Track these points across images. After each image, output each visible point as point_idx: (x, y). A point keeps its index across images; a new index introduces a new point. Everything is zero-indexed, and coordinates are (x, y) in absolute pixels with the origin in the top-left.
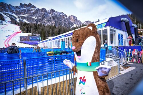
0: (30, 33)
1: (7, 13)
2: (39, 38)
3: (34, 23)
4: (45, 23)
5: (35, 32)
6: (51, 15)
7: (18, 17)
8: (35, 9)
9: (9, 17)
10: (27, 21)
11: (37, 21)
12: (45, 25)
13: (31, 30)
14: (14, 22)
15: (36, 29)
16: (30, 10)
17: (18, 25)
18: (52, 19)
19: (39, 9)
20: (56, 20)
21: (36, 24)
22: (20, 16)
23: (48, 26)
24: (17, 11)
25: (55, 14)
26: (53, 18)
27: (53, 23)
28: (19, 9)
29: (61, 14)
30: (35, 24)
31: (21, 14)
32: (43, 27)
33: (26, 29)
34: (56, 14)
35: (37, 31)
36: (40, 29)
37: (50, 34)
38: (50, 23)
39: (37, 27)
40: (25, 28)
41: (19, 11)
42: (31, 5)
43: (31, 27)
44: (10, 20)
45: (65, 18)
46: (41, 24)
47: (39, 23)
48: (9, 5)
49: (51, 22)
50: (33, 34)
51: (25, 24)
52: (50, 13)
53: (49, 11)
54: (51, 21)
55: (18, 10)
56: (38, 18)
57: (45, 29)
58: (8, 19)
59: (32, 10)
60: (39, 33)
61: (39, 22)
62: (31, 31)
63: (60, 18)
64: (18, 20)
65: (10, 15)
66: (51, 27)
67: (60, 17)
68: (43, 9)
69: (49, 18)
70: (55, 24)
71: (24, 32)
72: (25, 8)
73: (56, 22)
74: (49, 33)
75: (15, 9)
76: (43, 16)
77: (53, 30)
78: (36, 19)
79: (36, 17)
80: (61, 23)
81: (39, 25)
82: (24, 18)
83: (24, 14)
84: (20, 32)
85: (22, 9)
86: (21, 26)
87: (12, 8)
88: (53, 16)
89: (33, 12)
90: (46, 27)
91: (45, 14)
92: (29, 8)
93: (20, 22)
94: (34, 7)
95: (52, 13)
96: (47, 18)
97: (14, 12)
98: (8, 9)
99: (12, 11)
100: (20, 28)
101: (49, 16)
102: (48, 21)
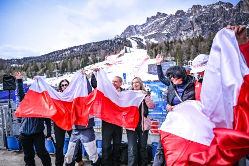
1: (134, 38)
2: (173, 63)
3: (165, 40)
4: (181, 35)
5: (166, 56)
6: (193, 18)
7: (145, 38)
8: (166, 18)
9: (136, 41)
10: (155, 40)
11: (168, 36)
12: (182, 41)
14: (141, 46)
15: (168, 50)
16: (158, 23)
17: (146, 49)
18: (195, 24)
19: (171, 16)
20: (204, 23)
21: (168, 42)
22: (146, 36)
23: (187, 39)
24: (144, 31)
25: (200, 12)
26: (197, 21)
27: (196, 32)
28: (146, 26)
29: (214, 8)
31: (147, 33)
32: (179, 44)
33: (154, 53)
34: (204, 12)
35: (169, 54)
36: (174, 49)
37: (191, 55)
38: (192, 32)
39: (169, 47)
40: (153, 51)
41: (146, 29)
42: (161, 14)
43: (161, 49)
44: (137, 45)
45: (227, 12)
46: (175, 40)
47: (171, 39)
48: (136, 26)
50: (166, 59)
51: (154, 46)
52: (191, 14)
53: (189, 11)
54: (192, 28)
55: (144, 29)
56: (170, 31)
57: (182, 47)
58: (134, 44)
59: (162, 21)
60: (172, 56)
61: (172, 36)
63: (213, 17)
64: (144, 42)
65: (137, 38)
66: (193, 41)
67: (213, 14)
68: (178, 12)
69: (189, 23)
70: (201, 32)
71: (152, 58)
72: (153, 23)
73: (203, 27)
74: (189, 53)
75: (142, 28)
76: (178, 25)
77: (197, 47)
78: (167, 33)
80: (216, 24)
81: (172, 42)
82: (152, 37)
83: (151, 32)
84: (148, 59)
85: (149, 25)
86: (148, 50)
87: (139, 29)
88: (196, 17)
89: (163, 23)
90: (184, 43)
91: (181, 20)
92: (158, 20)
93: (147, 44)
94: (165, 15)
95: (195, 12)
96: (185, 26)
97: (140, 34)
98: (134, 31)
99: (138, 32)
100: (148, 53)
101: (189, 21)
102: (187, 30)
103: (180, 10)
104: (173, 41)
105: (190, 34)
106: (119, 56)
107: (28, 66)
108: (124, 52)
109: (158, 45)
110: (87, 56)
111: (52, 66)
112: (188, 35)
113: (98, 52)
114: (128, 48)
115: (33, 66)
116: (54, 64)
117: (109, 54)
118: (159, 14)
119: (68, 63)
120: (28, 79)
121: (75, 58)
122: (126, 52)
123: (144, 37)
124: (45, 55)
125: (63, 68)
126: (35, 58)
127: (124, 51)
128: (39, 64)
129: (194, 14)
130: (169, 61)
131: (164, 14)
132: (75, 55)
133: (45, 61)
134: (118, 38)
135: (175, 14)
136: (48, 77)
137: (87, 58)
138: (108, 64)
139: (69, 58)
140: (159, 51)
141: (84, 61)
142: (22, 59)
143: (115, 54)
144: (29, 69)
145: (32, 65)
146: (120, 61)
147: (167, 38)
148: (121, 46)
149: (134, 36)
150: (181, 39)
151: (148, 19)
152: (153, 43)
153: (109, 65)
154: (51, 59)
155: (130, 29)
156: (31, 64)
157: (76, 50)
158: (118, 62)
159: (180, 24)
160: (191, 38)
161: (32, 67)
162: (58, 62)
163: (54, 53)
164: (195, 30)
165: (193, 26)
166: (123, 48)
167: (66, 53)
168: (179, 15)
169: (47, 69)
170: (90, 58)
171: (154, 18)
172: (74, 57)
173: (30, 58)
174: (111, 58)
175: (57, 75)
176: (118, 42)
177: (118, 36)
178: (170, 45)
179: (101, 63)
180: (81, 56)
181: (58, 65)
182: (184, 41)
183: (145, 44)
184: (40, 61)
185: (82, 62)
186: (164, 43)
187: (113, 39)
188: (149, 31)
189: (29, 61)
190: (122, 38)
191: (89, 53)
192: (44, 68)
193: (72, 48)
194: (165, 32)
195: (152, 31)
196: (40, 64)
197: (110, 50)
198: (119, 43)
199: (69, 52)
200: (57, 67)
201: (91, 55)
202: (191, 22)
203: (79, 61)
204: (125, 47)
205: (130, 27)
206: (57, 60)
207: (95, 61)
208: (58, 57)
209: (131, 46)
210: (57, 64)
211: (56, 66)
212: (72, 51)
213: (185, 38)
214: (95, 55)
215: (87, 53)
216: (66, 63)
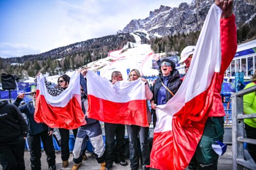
0: (164, 52)
1: (137, 32)
2: (177, 58)
3: (168, 34)
4: (185, 28)
5: (170, 50)
6: (196, 11)
7: (149, 32)
8: (169, 11)
9: (139, 36)
10: (159, 34)
11: (172, 30)
12: (186, 34)
13: (165, 48)
14: (144, 41)
15: (172, 45)
16: (162, 16)
17: (149, 44)
18: (198, 17)
19: (175, 9)
21: (172, 36)
22: (150, 30)
23: (190, 33)
24: (147, 25)
25: (204, 4)
26: (201, 14)
27: (200, 24)
28: (149, 20)
30: (170, 37)
31: (150, 27)
32: (183, 38)
33: (158, 48)
34: (208, 3)
35: (173, 48)
36: (178, 44)
38: (195, 26)
39: (172, 41)
40: (157, 46)
41: (149, 23)
42: (164, 6)
43: (165, 43)
44: (140, 40)
46: (179, 34)
47: (175, 33)
48: (139, 20)
49: (196, 24)
50: (170, 53)
51: (157, 40)
52: (195, 7)
53: (192, 3)
54: (196, 21)
55: (147, 23)
56: (173, 24)
57: (186, 41)
58: (138, 39)
59: (165, 14)
60: (176, 50)
61: (176, 29)
62: (164, 49)
64: (147, 37)
65: (140, 33)
68: (182, 5)
69: (193, 16)
71: (156, 53)
72: (156, 17)
75: (145, 22)
76: (182, 18)
79: (170, 25)
81: (175, 36)
82: (155, 31)
83: (154, 26)
84: (152, 54)
85: (152, 19)
86: (152, 45)
87: (142, 23)
88: (200, 10)
89: (166, 16)
90: (187, 37)
91: (184, 13)
92: (161, 13)
93: (151, 39)
94: (168, 8)
95: (199, 4)
96: (188, 20)
97: (143, 28)
98: (137, 25)
99: (141, 27)
100: (152, 47)
101: (193, 13)
102: (191, 23)
104: (177, 35)
105: (194, 28)
106: (123, 52)
107: (29, 64)
108: (128, 47)
109: (161, 39)
110: (90, 52)
111: (54, 64)
112: (192, 28)
113: (101, 48)
114: (131, 43)
116: (56, 62)
117: (112, 50)
118: (162, 7)
119: (71, 60)
120: (30, 78)
121: (78, 55)
122: (129, 47)
123: (147, 32)
124: (46, 53)
125: (65, 65)
126: (35, 56)
127: (126, 47)
128: (40, 62)
129: (197, 7)
130: (173, 56)
131: (167, 7)
132: (77, 52)
133: (46, 59)
134: (121, 33)
135: (178, 7)
136: (50, 75)
137: (90, 54)
138: (111, 60)
139: (71, 55)
140: (162, 45)
141: (87, 57)
142: (22, 57)
143: (118, 50)
144: (30, 68)
145: (33, 63)
146: (124, 57)
147: (170, 32)
148: (124, 42)
149: (137, 31)
150: (185, 33)
151: (151, 12)
152: (157, 38)
153: (113, 61)
154: (52, 56)
155: (133, 23)
156: (31, 62)
157: (78, 46)
158: (122, 57)
159: (184, 18)
160: (195, 32)
161: (33, 66)
162: (60, 60)
163: (55, 50)
165: (197, 19)
166: (126, 44)
167: (68, 50)
168: (183, 7)
169: (48, 67)
170: (92, 54)
171: (157, 11)
172: (76, 54)
173: (30, 56)
174: (114, 54)
175: (59, 72)
176: (121, 37)
177: (120, 31)
178: (173, 39)
179: (104, 59)
180: (84, 52)
181: (60, 63)
182: (188, 34)
183: (148, 39)
184: (42, 59)
185: (85, 59)
186: (167, 38)
188: (152, 25)
189: (30, 59)
190: (125, 32)
191: (92, 49)
192: (46, 66)
193: (73, 45)
194: (168, 26)
195: (156, 25)
196: (42, 61)
197: (113, 46)
199: (70, 49)
200: (59, 64)
201: (93, 52)
202: (195, 14)
203: (81, 58)
204: (128, 42)
205: (132, 21)
206: (58, 58)
207: (98, 58)
208: (59, 55)
209: (134, 41)
211: (58, 63)
212: (74, 48)
213: (188, 32)
214: (98, 51)
215: (90, 50)
216: (69, 60)
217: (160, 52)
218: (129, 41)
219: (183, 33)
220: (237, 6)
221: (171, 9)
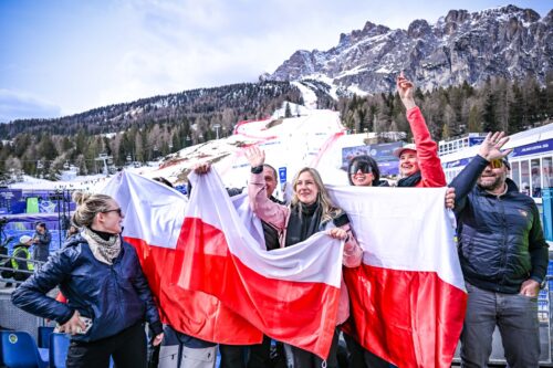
0: (371, 131)
1: (308, 81)
3: (382, 88)
4: (421, 78)
5: (387, 127)
6: (449, 40)
7: (336, 82)
8: (386, 36)
9: (313, 89)
10: (360, 87)
11: (391, 80)
12: (424, 93)
13: (375, 121)
14: (324, 102)
15: (390, 114)
16: (368, 48)
17: (336, 110)
18: (454, 54)
19: (399, 32)
20: (474, 53)
21: (391, 94)
22: (338, 78)
23: (435, 90)
24: (333, 64)
25: (467, 27)
26: (460, 48)
27: (457, 72)
28: (338, 53)
29: (498, 19)
30: (387, 95)
31: (341, 70)
33: (358, 121)
34: (477, 25)
35: (393, 123)
37: (445, 127)
38: (447, 74)
39: (392, 107)
40: (355, 116)
41: (338, 61)
42: (374, 25)
43: (374, 110)
44: (316, 98)
45: (526, 29)
48: (314, 51)
49: (448, 70)
50: (385, 135)
51: (356, 102)
52: (446, 31)
53: (440, 23)
54: (448, 64)
55: (334, 59)
56: (395, 67)
58: (309, 96)
59: (376, 43)
60: (400, 129)
62: (372, 124)
63: (496, 39)
64: (333, 93)
65: (315, 83)
66: (451, 95)
67: (496, 33)
68: (415, 24)
69: (441, 52)
70: (468, 74)
71: (352, 132)
72: (355, 47)
73: (471, 62)
74: (440, 123)
75: (327, 59)
76: (415, 54)
77: (458, 108)
78: (388, 72)
79: (387, 68)
80: (503, 57)
82: (351, 80)
83: (349, 69)
84: (342, 134)
85: (346, 51)
86: (343, 112)
87: (320, 60)
88: (457, 39)
89: (378, 48)
90: (428, 99)
91: (421, 43)
92: (367, 39)
93: (341, 98)
94: (383, 30)
95: (455, 26)
96: (431, 59)
97: (324, 71)
98: (309, 65)
99: (319, 68)
100: (342, 119)
101: (441, 45)
102: (435, 68)
103: (420, 19)
105: (443, 78)
106: (270, 125)
107: (27, 143)
108: (284, 115)
109: (365, 100)
110: (187, 122)
111: (93, 144)
112: (438, 78)
113: (218, 113)
114: (293, 106)
115: (41, 143)
116: (99, 141)
117: (246, 119)
118: (369, 25)
119: (138, 137)
120: (26, 177)
121: (157, 127)
122: (288, 114)
123: (332, 80)
124: (76, 116)
125: (122, 151)
126: (47, 122)
127: (281, 112)
128: (57, 139)
129: (451, 30)
130: (394, 141)
131: (381, 27)
132: (156, 120)
133: (73, 132)
134: (269, 79)
135: (407, 29)
136: (82, 174)
137: (188, 127)
138: (241, 145)
139: (139, 126)
140: (368, 114)
141: (181, 135)
142: (11, 124)
143: (260, 119)
144: (29, 152)
145: (39, 140)
146: (273, 138)
147: (387, 86)
148: (276, 101)
149: (308, 77)
150: (422, 89)
151: (343, 36)
152: (355, 96)
153: (245, 146)
154: (90, 127)
155: (298, 59)
156: (34, 138)
157: (158, 105)
158: (268, 139)
159: (420, 54)
160: (445, 88)
161: (37, 147)
162: (109, 136)
163: (101, 110)
164: (454, 69)
165: (449, 60)
166: (279, 106)
167: (133, 113)
168: (418, 30)
169: (79, 152)
170: (194, 127)
171: (355, 33)
172: (154, 123)
173: (33, 123)
174: (251, 130)
175: (105, 168)
176: (268, 89)
177: (267, 75)
178: (395, 101)
179: (222, 140)
180: (173, 121)
181: (111, 144)
182: (428, 94)
183: (335, 97)
184: (62, 132)
185: (174, 138)
186: (380, 97)
187: (257, 81)
188: (345, 66)
189: (31, 129)
190: (278, 79)
191: (194, 115)
192: (71, 150)
193: (148, 101)
194: (383, 70)
195: (353, 67)
196: (61, 138)
197: (247, 109)
198: (270, 92)
199: (139, 110)
200: (107, 147)
201: (198, 121)
202: (445, 48)
203: (166, 134)
204: (285, 103)
205: (298, 53)
206: (107, 131)
207: (208, 136)
208: (109, 123)
209: (300, 102)
210: (106, 140)
211: (104, 145)
212: (149, 109)
213: (430, 87)
214: (209, 119)
215: (189, 115)
216: (133, 138)
217: (361, 131)
218: (289, 99)
219: (419, 89)
220: (541, 35)
221: (389, 33)
